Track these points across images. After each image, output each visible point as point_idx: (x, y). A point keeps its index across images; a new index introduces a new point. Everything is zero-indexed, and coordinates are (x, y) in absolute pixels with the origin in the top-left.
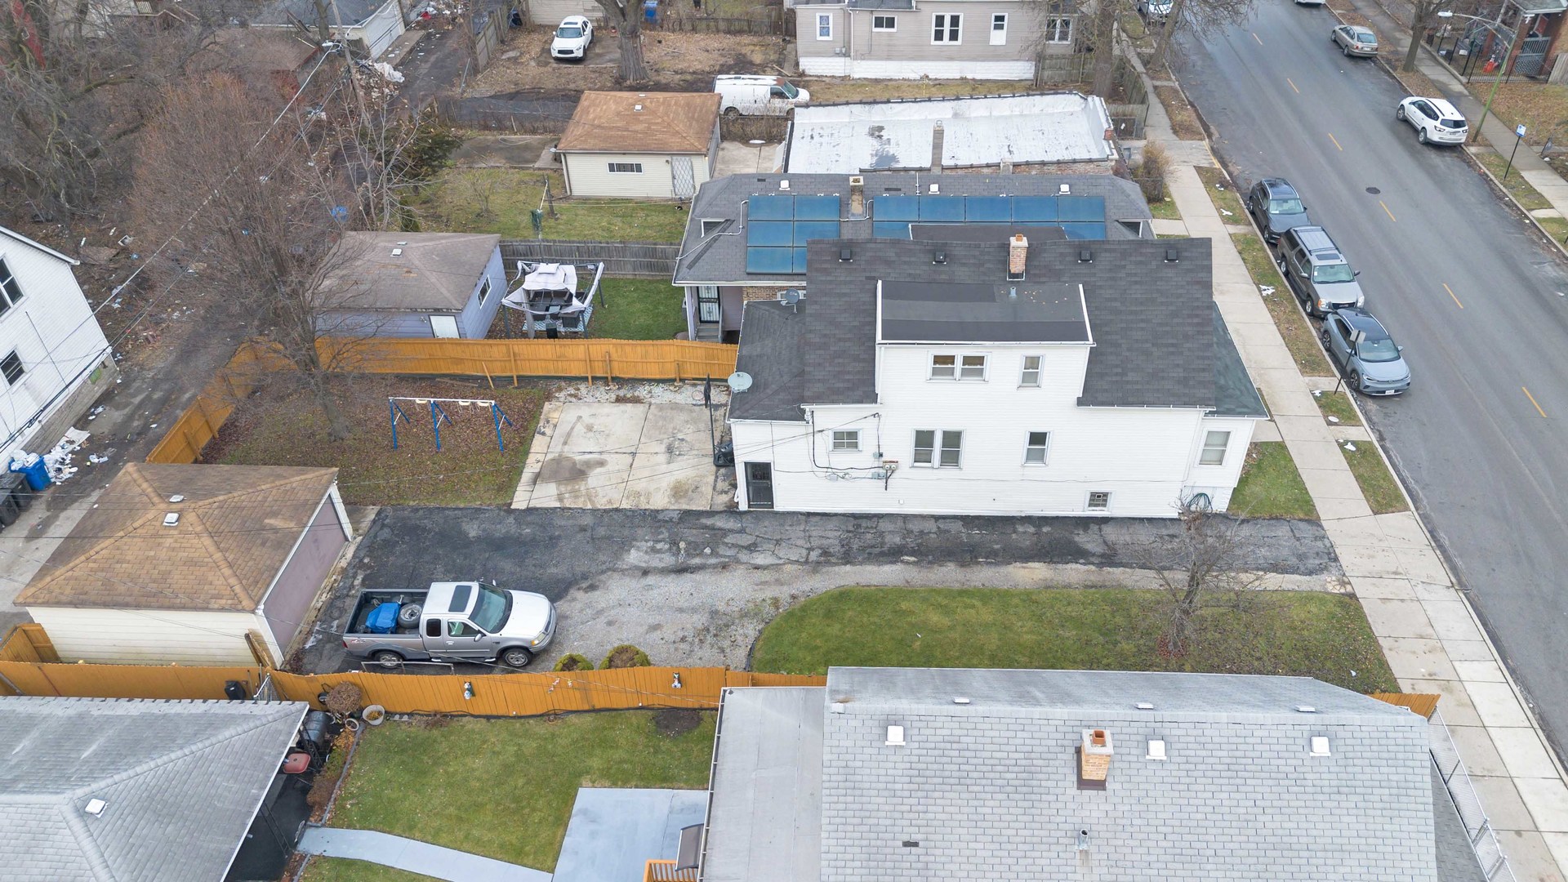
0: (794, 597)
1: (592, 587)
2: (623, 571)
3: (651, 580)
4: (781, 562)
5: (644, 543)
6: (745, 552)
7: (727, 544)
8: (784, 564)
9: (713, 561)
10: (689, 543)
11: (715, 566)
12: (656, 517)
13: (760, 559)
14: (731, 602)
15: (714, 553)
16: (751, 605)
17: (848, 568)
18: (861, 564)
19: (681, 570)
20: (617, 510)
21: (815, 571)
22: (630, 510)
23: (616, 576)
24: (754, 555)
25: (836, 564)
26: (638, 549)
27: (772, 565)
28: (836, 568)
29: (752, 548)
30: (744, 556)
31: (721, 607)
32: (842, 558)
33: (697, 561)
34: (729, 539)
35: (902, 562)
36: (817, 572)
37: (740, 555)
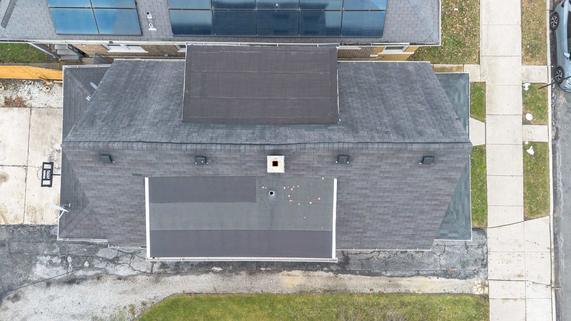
0: (144, 304)
1: (16, 298)
2: (34, 283)
3: (53, 290)
4: (135, 273)
5: (44, 257)
6: (111, 265)
7: (99, 257)
8: (137, 275)
9: (91, 273)
10: (74, 257)
11: (92, 277)
12: (49, 233)
13: (123, 271)
14: (104, 310)
15: (91, 267)
16: (117, 312)
17: (178, 277)
18: (187, 273)
19: (71, 281)
20: (22, 226)
21: (157, 281)
22: (32, 226)
23: (30, 287)
24: (118, 267)
25: (170, 275)
26: (41, 263)
27: (129, 276)
28: (171, 278)
29: (115, 261)
30: (110, 269)
31: (99, 314)
32: (174, 270)
33: (80, 273)
34: (101, 253)
35: (213, 271)
36: (159, 281)
37: (108, 268)
